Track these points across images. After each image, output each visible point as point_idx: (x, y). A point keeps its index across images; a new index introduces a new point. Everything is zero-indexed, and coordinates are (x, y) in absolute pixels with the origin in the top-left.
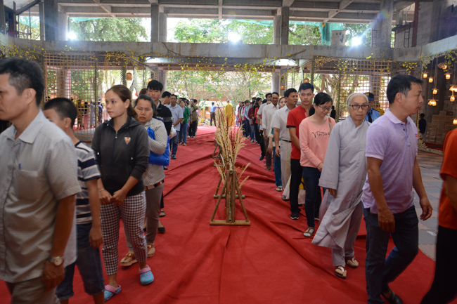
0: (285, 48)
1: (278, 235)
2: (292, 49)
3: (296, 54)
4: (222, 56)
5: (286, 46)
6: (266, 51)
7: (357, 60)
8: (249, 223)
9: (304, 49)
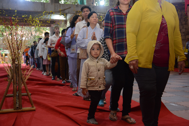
0: (57, 6)
1: (61, 113)
2: (62, 6)
3: (64, 10)
4: (13, 9)
5: (58, 4)
6: (44, 7)
7: (103, 14)
8: (34, 108)
9: (70, 7)
